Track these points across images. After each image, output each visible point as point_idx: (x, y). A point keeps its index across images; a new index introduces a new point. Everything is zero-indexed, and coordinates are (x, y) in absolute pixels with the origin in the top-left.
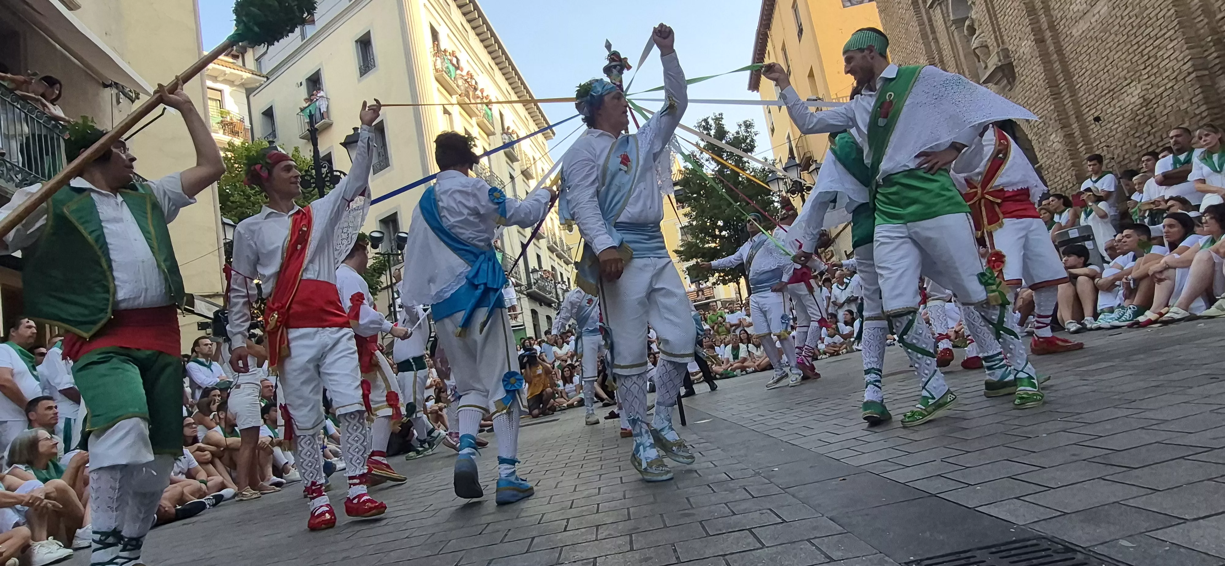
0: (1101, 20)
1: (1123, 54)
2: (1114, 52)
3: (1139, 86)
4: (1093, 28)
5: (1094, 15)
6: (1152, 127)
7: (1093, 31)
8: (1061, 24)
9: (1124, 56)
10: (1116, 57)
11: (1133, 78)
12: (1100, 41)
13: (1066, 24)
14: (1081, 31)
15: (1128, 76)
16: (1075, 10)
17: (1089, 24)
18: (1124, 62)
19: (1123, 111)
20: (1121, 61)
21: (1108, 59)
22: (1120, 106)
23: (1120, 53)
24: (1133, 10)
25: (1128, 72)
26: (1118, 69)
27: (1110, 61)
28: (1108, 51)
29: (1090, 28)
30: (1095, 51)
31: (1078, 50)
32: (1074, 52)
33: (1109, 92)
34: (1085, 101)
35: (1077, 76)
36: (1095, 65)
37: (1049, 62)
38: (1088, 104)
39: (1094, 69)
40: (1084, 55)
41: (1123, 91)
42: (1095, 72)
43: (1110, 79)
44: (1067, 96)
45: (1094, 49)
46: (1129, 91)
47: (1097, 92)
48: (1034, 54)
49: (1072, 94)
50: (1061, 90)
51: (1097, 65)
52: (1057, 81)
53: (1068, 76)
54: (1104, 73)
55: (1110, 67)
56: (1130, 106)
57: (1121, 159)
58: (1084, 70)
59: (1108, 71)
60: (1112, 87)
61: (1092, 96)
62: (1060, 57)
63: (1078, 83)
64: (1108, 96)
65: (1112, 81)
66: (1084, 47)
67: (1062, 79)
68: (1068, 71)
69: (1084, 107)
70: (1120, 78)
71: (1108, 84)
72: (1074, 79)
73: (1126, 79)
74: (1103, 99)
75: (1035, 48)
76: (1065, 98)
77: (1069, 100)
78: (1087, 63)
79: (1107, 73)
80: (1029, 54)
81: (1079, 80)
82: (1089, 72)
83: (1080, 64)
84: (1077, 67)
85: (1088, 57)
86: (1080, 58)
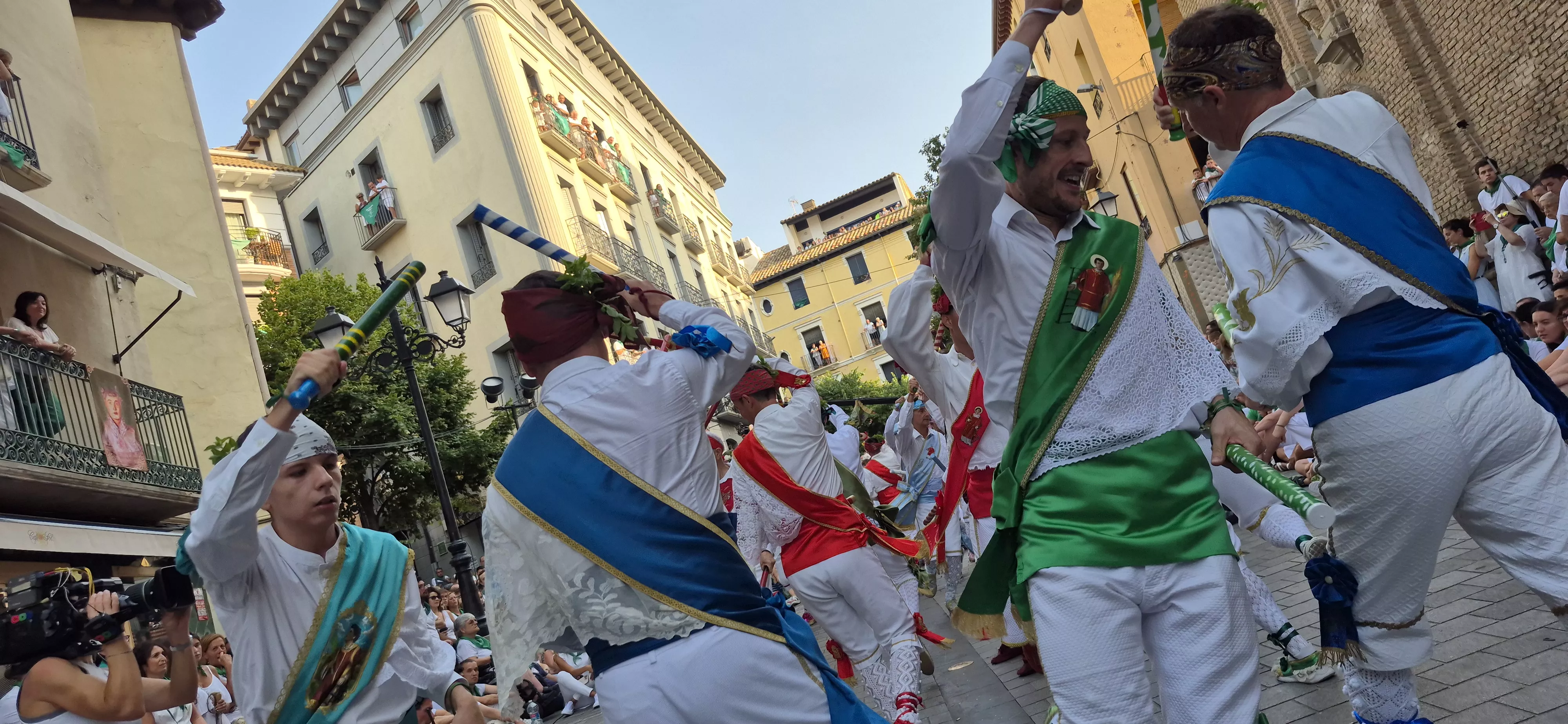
1: (1502, 18)
2: (1489, 16)
3: (1530, 62)
6: (1557, 118)
9: (1504, 21)
10: (1493, 22)
11: (1520, 51)
15: (1513, 49)
18: (1505, 29)
19: (1516, 97)
20: (1501, 28)
21: (1483, 26)
22: (1510, 91)
23: (1497, 18)
25: (1513, 43)
26: (1498, 39)
27: (1487, 27)
28: (1481, 15)
30: (1464, 15)
31: (1441, 14)
32: (1436, 16)
33: (1492, 71)
34: (1461, 84)
35: (1445, 50)
36: (1467, 33)
37: (1405, 31)
38: (1467, 88)
39: (1466, 39)
40: (1449, 21)
41: (1510, 69)
42: (1469, 44)
43: (1490, 54)
44: (1436, 78)
45: (1462, 12)
46: (1518, 70)
47: (1476, 72)
48: (1380, 22)
49: (1443, 75)
50: (1427, 71)
51: (1470, 34)
52: (1418, 58)
53: (1434, 50)
54: (1481, 45)
55: (1487, 36)
56: (1524, 90)
57: (1523, 163)
58: (1453, 42)
59: (1485, 42)
60: (1495, 64)
61: (1471, 77)
62: (1417, 24)
63: (1449, 59)
64: (1491, 76)
65: (1494, 56)
66: (1448, 9)
67: (1426, 55)
68: (1432, 42)
69: (1462, 92)
70: (1503, 52)
71: (1489, 60)
72: (1442, 53)
73: (1512, 53)
74: (1486, 80)
75: (1381, 14)
76: (1434, 81)
77: (1439, 83)
78: (1456, 31)
79: (1485, 45)
80: (1373, 22)
81: (1449, 55)
82: (1461, 43)
83: (1447, 32)
84: (1443, 37)
85: (1455, 23)
86: (1446, 25)
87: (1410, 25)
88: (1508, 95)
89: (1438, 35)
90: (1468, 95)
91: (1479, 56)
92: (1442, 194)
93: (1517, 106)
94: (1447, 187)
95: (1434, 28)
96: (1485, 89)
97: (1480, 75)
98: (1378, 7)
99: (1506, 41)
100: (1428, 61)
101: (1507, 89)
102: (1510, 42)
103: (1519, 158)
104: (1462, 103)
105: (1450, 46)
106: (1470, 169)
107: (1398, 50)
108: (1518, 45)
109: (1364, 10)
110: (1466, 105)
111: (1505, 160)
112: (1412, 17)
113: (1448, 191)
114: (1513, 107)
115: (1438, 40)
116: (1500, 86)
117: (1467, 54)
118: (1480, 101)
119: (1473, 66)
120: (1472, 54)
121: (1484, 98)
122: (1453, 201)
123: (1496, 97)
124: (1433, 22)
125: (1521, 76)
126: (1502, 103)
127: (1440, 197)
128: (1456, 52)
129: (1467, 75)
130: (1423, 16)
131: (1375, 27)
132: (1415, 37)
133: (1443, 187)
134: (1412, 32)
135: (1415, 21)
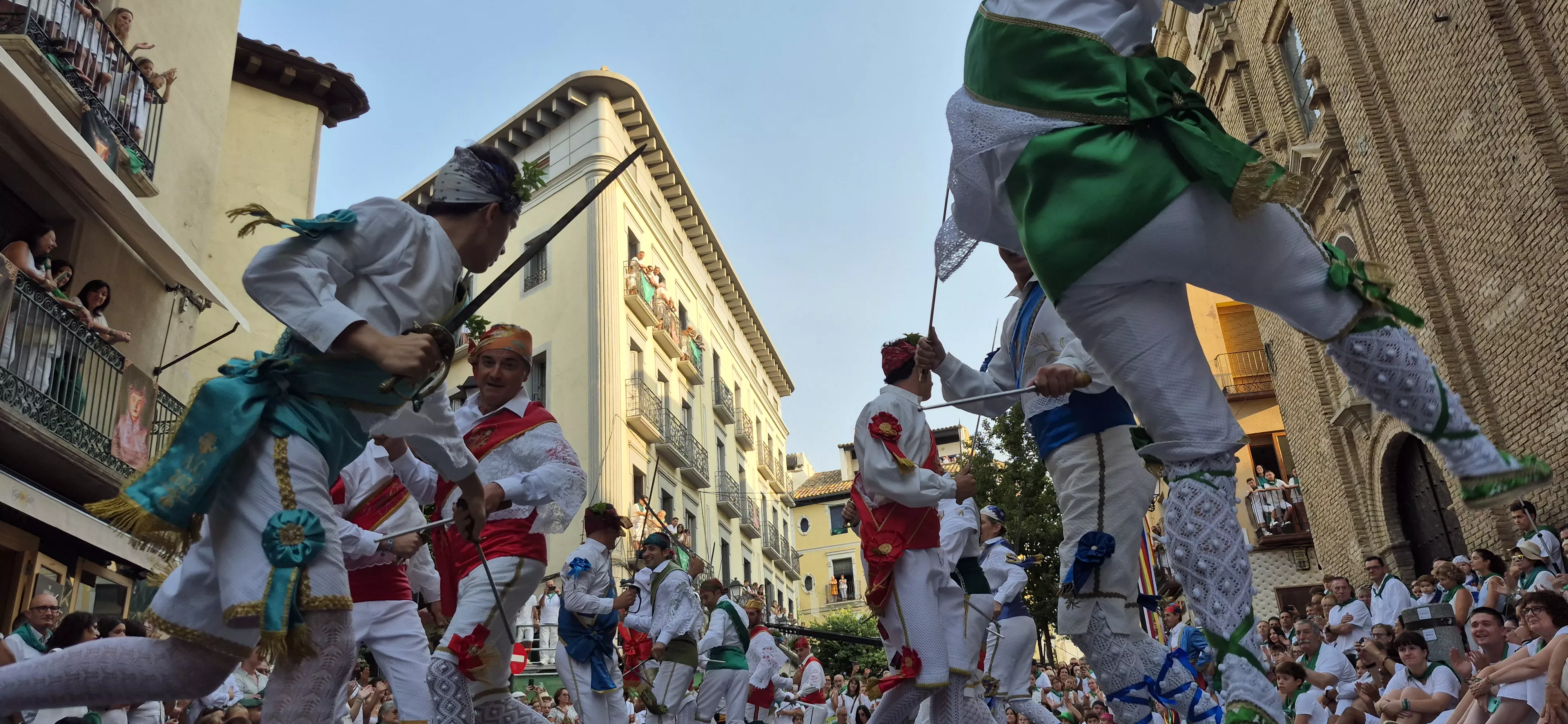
0: (1517, 313)
1: (1548, 361)
2: (1537, 358)
4: (1509, 323)
5: (1509, 305)
7: (1509, 326)
8: (1471, 310)
10: (1540, 364)
12: (1519, 341)
13: (1477, 311)
14: (1495, 324)
15: (1556, 393)
16: (1486, 295)
17: (1503, 314)
19: (1554, 442)
20: (1547, 371)
21: (1531, 367)
22: (1550, 435)
23: (1544, 361)
24: (1551, 304)
25: (1557, 388)
26: (1544, 382)
27: (1534, 369)
28: (1529, 356)
29: (1506, 321)
30: (1514, 354)
31: (1493, 349)
32: (1489, 352)
33: (1535, 413)
34: (1506, 422)
35: (1494, 386)
36: (1515, 372)
37: (1457, 361)
38: (1510, 426)
39: (1514, 378)
40: (1500, 358)
41: (1552, 413)
42: (1515, 383)
43: (1535, 395)
44: (1482, 412)
45: (1513, 350)
46: (1559, 415)
47: (1521, 411)
48: (1435, 348)
49: (1489, 410)
50: (1474, 403)
51: (1517, 374)
52: (1467, 389)
53: (1483, 384)
54: (1527, 386)
55: (1533, 378)
56: (1563, 435)
57: (1557, 510)
58: (1502, 378)
59: (1531, 383)
60: (1538, 406)
61: (1515, 416)
62: (1470, 356)
63: (1496, 396)
64: (1534, 418)
65: (1538, 397)
66: (1500, 346)
67: (1474, 388)
68: (1482, 376)
69: (1506, 429)
70: (1546, 395)
71: (1533, 400)
72: (1491, 388)
73: (1555, 397)
74: (1528, 421)
75: (1436, 340)
76: (1479, 414)
77: (1484, 417)
78: (1505, 369)
79: (1530, 386)
80: (1429, 347)
81: (1497, 391)
82: (1508, 382)
83: (1496, 369)
84: (1493, 373)
85: (1505, 361)
86: (1497, 361)
87: (1463, 356)
88: (1548, 438)
89: (1488, 370)
90: (1511, 433)
91: (1524, 396)
92: (1475, 529)
93: (1556, 452)
94: (1480, 522)
95: (1485, 363)
96: (1527, 430)
97: (1524, 416)
98: (1434, 333)
99: (1550, 385)
100: (1476, 394)
101: (1547, 433)
102: (1553, 387)
103: (1553, 504)
104: (1504, 441)
105: (1499, 382)
106: (1505, 507)
107: (1448, 378)
108: (1561, 390)
109: (1421, 334)
110: (1508, 444)
111: (1540, 504)
112: (1465, 348)
113: (1481, 527)
114: (1551, 452)
115: (1488, 375)
116: (1540, 429)
117: (1513, 393)
118: (1522, 441)
119: (1517, 405)
120: (1518, 393)
121: (1526, 439)
122: (1485, 538)
123: (1537, 439)
124: (1485, 357)
125: (1561, 421)
126: (1543, 446)
127: (1473, 531)
128: (1504, 389)
129: (1511, 414)
130: (1476, 350)
131: (1430, 352)
132: (1466, 368)
133: (1476, 521)
134: (1464, 363)
135: (1468, 353)
